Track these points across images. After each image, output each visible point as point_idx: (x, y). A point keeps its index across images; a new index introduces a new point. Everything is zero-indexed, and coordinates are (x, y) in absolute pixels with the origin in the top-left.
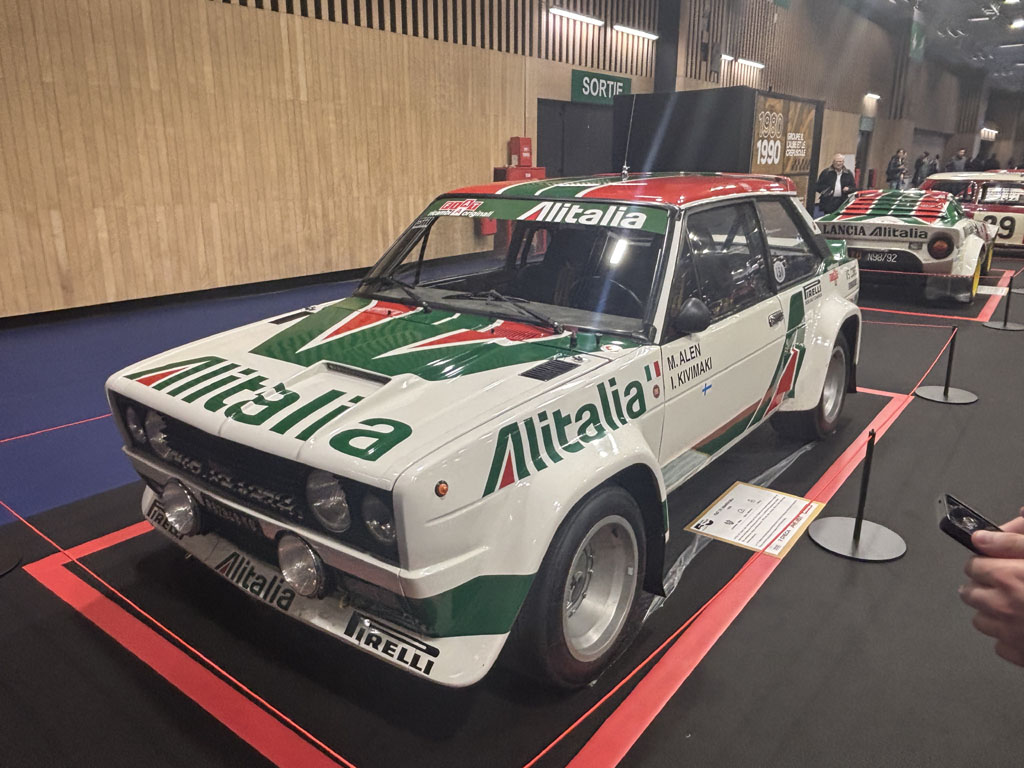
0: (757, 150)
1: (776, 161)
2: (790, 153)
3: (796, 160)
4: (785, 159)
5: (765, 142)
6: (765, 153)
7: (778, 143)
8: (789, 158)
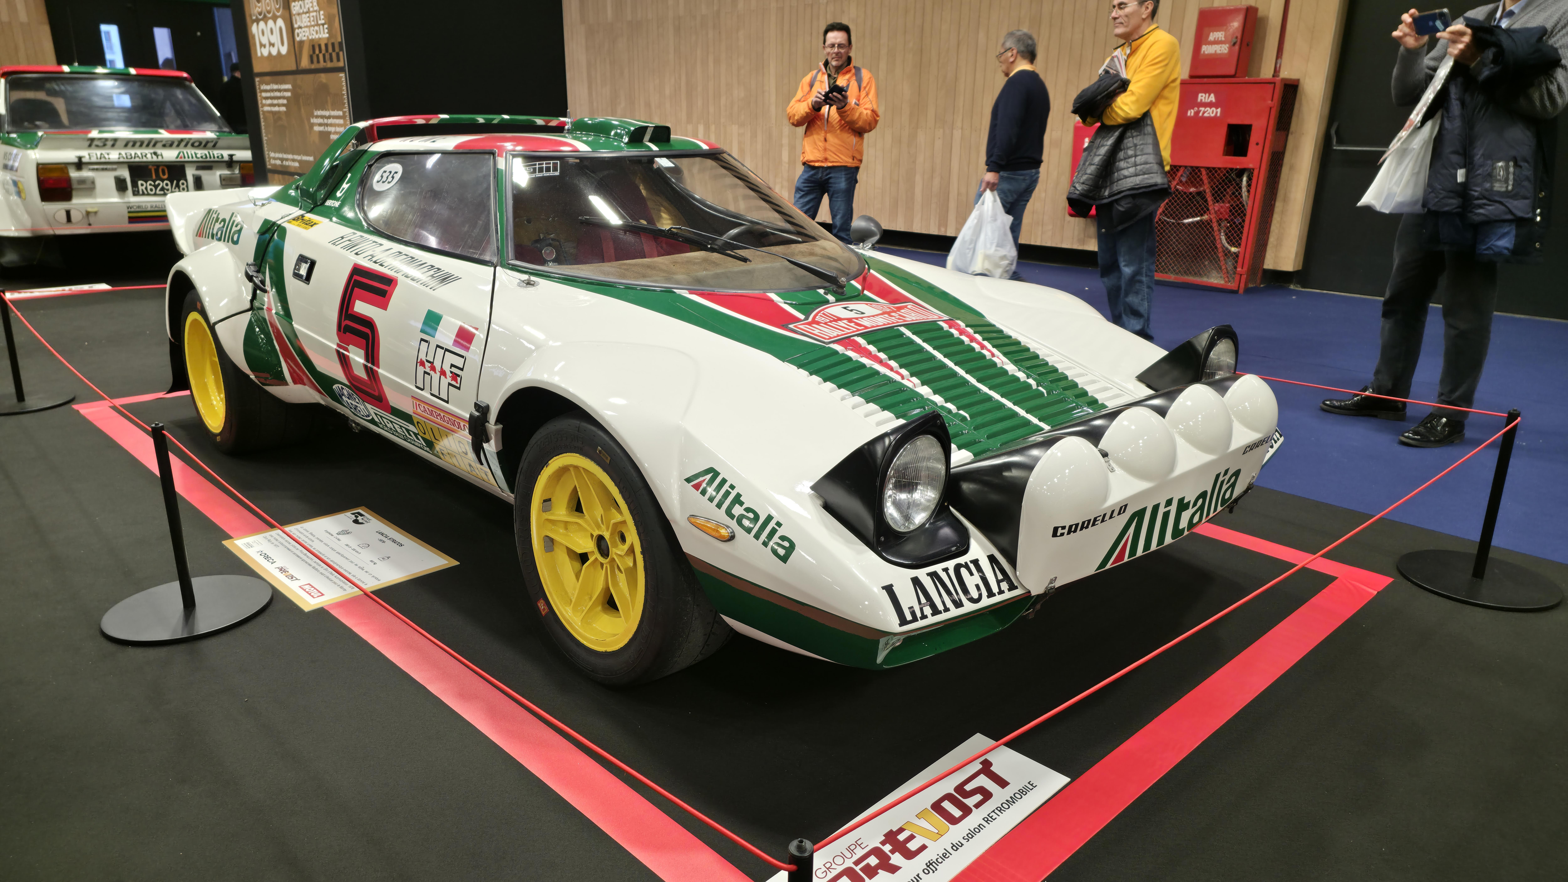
0: (254, 36)
1: (284, 50)
2: (302, 35)
3: (314, 46)
4: (296, 47)
5: (262, 24)
6: (264, 40)
7: (280, 22)
8: (301, 42)
